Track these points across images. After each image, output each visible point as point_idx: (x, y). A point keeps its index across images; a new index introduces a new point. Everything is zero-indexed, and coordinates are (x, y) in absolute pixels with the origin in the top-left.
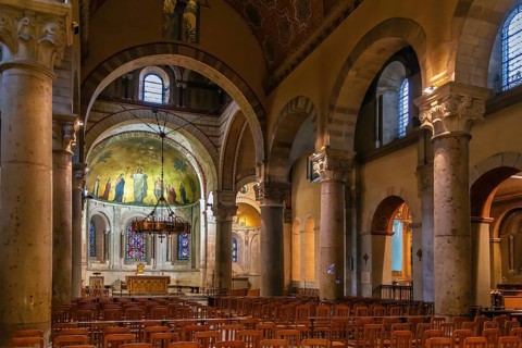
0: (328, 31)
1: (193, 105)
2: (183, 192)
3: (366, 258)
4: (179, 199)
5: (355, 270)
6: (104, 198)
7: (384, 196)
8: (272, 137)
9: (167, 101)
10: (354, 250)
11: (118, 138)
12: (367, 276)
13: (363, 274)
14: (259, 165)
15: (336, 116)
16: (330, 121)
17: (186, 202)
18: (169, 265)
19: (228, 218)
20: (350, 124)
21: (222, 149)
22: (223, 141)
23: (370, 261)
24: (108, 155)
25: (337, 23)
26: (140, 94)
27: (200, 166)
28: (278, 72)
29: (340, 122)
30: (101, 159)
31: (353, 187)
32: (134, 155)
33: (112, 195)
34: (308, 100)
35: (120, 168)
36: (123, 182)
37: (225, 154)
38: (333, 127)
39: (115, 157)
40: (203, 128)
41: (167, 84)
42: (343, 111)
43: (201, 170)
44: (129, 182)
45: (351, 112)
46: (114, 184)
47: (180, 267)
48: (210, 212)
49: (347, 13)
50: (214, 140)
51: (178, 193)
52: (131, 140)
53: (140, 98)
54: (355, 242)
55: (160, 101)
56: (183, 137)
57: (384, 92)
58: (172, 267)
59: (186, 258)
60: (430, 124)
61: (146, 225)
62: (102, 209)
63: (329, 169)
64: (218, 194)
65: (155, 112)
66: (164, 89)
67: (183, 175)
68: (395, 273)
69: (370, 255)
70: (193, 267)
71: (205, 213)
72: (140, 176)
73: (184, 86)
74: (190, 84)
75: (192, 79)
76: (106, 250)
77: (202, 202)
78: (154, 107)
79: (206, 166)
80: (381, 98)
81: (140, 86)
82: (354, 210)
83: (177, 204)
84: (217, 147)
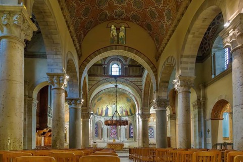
0: (179, 21)
1: (131, 74)
2: (130, 111)
3: (209, 131)
4: (129, 114)
5: (203, 137)
6: (101, 115)
7: (217, 100)
8: (159, 79)
9: (121, 74)
10: (203, 128)
11: (104, 91)
12: (209, 140)
13: (207, 139)
14: (155, 93)
15: (184, 60)
16: (181, 63)
17: (132, 114)
18: (126, 140)
19: (147, 119)
20: (192, 63)
21: (143, 91)
22: (143, 87)
23: (210, 133)
24: (101, 98)
25: (182, 14)
26: (110, 72)
27: (136, 99)
28: (160, 49)
29: (187, 63)
30: (98, 100)
31: (201, 99)
32: (111, 98)
33: (104, 114)
34: (172, 57)
35: (106, 104)
36: (108, 109)
37: (144, 92)
38: (183, 65)
39: (104, 99)
40: (135, 83)
41: (120, 67)
42: (188, 57)
43: (137, 101)
44: (110, 108)
45: (192, 57)
46: (104, 109)
47: (130, 140)
48: (140, 117)
49: (187, 7)
50: (140, 87)
51: (129, 111)
52: (109, 92)
53: (110, 74)
54: (203, 124)
55: (118, 74)
56: (128, 88)
57: (216, 51)
58: (127, 141)
59: (132, 137)
60: (229, 44)
61: (109, 122)
62: (100, 119)
63: (181, 86)
64: (142, 109)
65: (116, 78)
66: (119, 69)
67: (130, 104)
68: (225, 138)
69: (210, 129)
70: (135, 140)
71: (138, 118)
72: (114, 106)
73: (127, 67)
74: (130, 66)
75: (130, 63)
76: (102, 134)
77: (137, 113)
78: (115, 77)
79: (138, 99)
80: (214, 54)
81: (110, 69)
82: (202, 109)
83: (128, 116)
84: (141, 90)
